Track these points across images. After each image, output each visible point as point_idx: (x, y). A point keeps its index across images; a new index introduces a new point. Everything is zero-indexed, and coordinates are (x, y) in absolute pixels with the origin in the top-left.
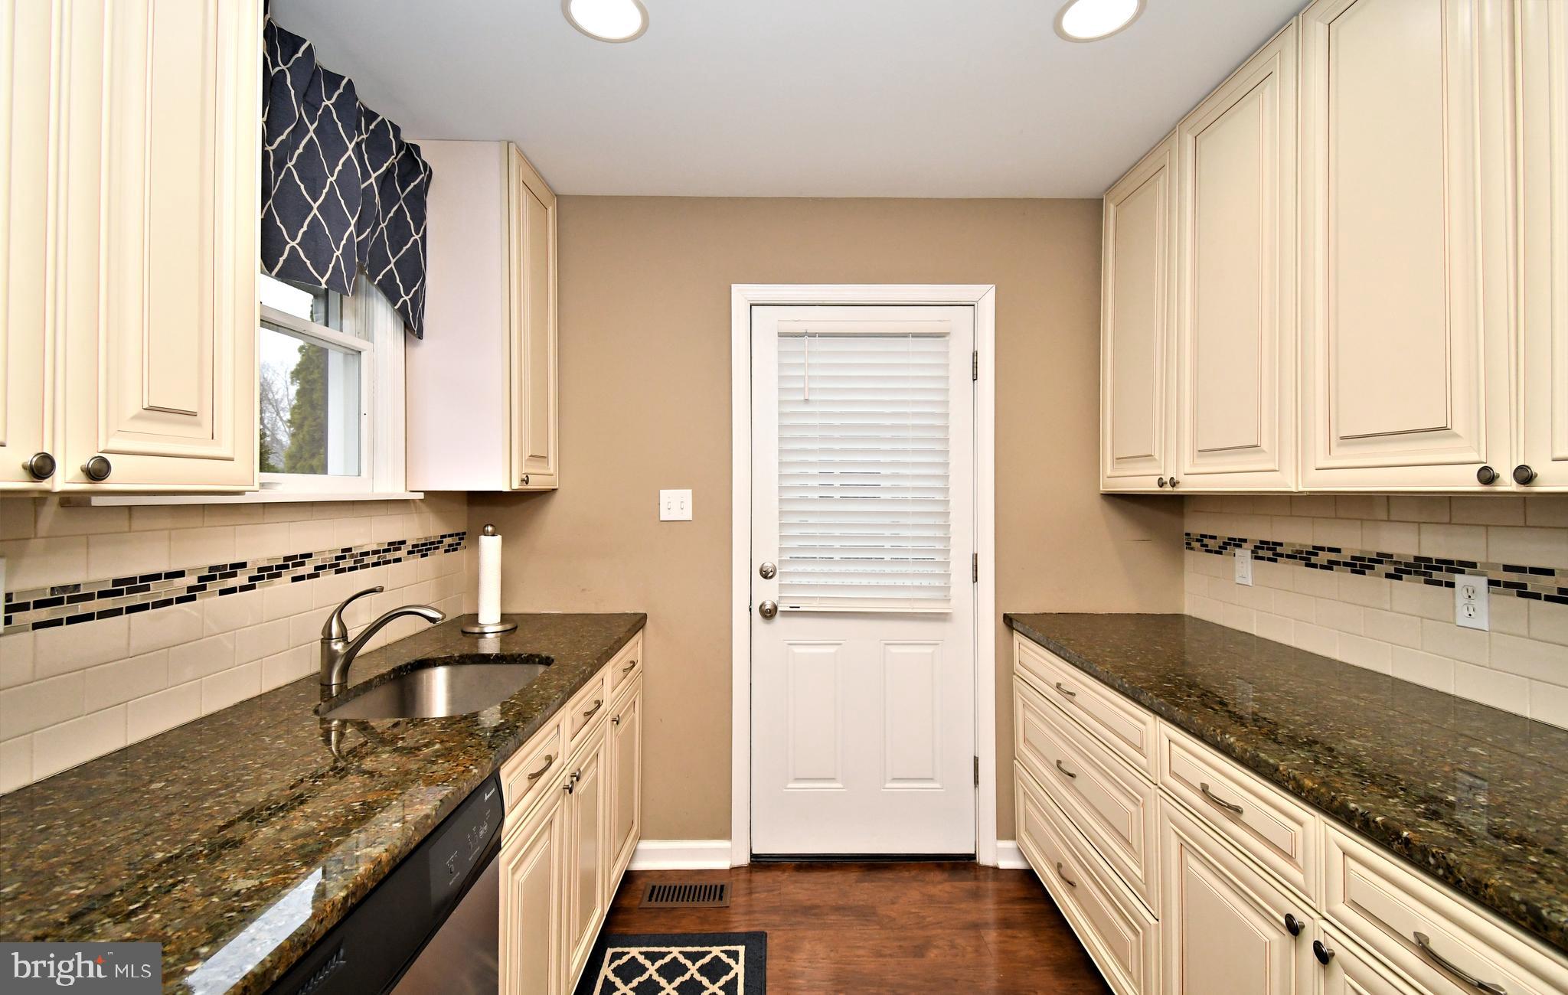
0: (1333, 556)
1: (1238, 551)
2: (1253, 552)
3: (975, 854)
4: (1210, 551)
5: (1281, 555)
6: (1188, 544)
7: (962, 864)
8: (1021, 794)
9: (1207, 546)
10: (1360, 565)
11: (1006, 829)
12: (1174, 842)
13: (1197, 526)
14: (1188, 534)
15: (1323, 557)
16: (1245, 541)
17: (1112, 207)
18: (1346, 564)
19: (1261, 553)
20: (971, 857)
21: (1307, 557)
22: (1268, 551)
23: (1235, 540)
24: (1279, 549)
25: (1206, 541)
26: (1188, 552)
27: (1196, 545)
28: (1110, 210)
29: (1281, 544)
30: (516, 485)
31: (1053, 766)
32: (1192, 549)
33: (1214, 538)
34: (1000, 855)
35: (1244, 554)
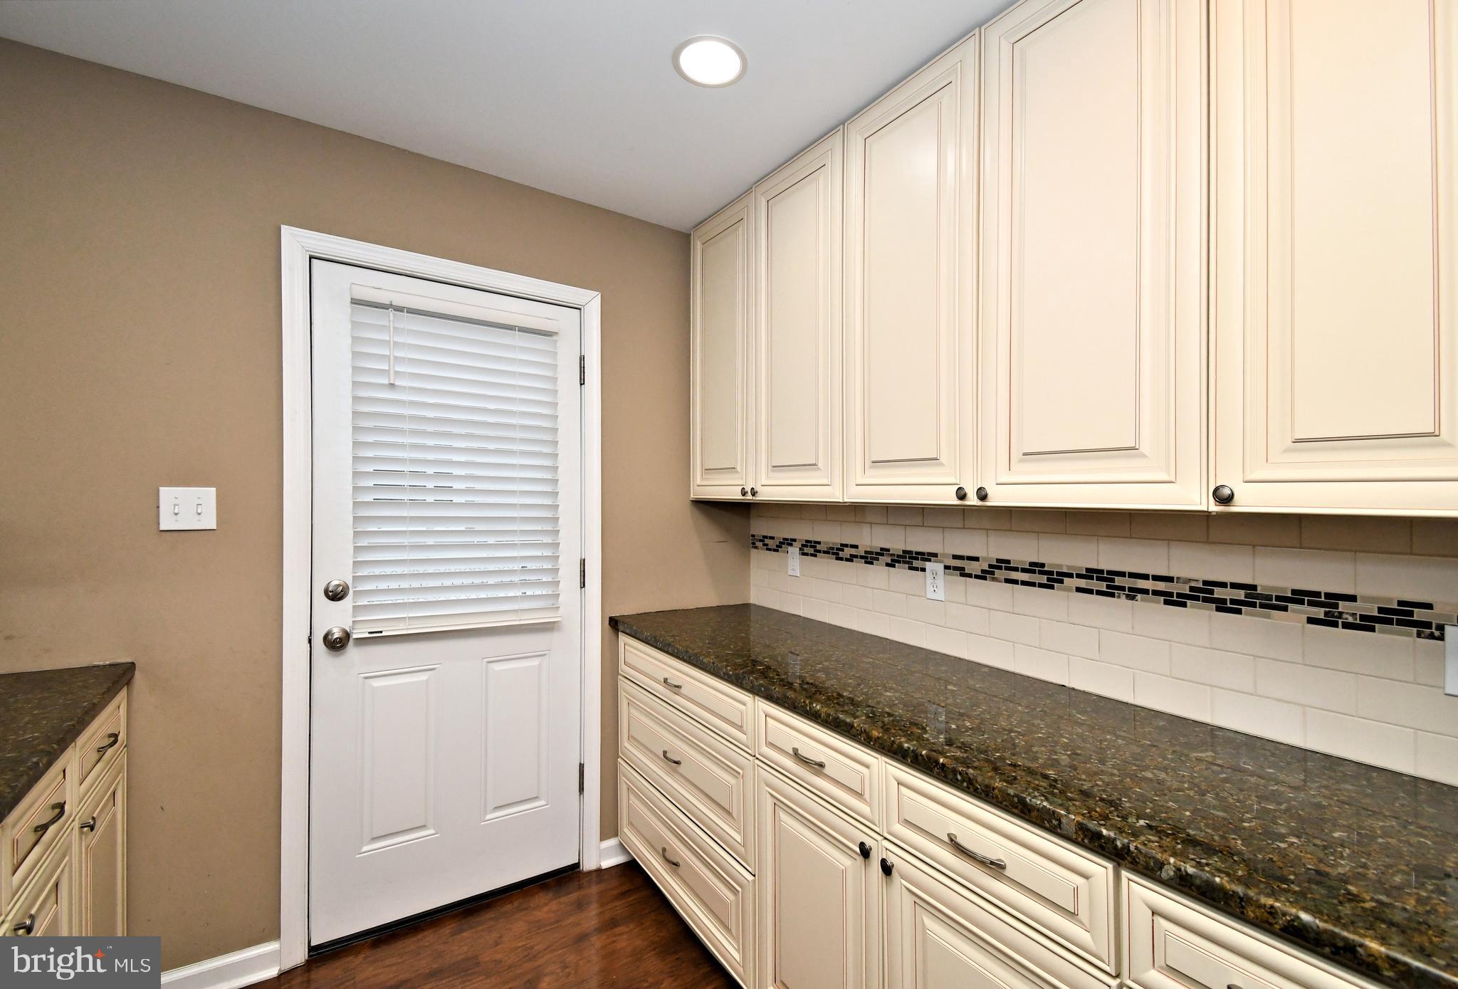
0: (853, 551)
1: (790, 549)
2: (800, 549)
3: (579, 862)
4: (770, 550)
5: (820, 551)
6: (754, 544)
7: (566, 877)
8: (625, 787)
9: (767, 545)
10: (870, 558)
11: (609, 828)
13: (760, 527)
14: (753, 536)
15: (848, 552)
16: (795, 540)
17: (700, 243)
18: (862, 557)
19: (806, 550)
20: (576, 866)
21: (836, 552)
22: (811, 549)
23: (787, 539)
24: (818, 547)
25: (767, 541)
26: (753, 551)
27: (759, 544)
28: (697, 244)
29: (819, 543)
32: (756, 548)
33: (772, 538)
34: (601, 856)
35: (794, 550)
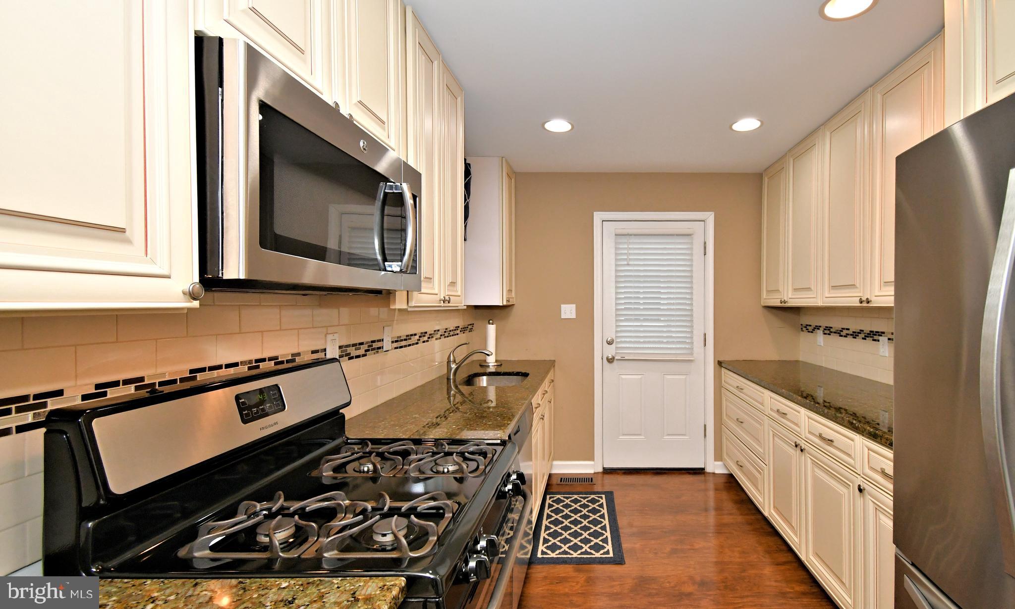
0: (847, 332)
1: (818, 331)
2: (823, 331)
3: (704, 468)
4: (809, 332)
5: (832, 332)
6: (802, 329)
7: (699, 472)
8: (724, 438)
9: (808, 329)
10: (855, 335)
11: (718, 456)
12: (771, 433)
13: (805, 320)
14: (802, 325)
15: (845, 332)
16: (820, 327)
17: (766, 179)
18: (851, 335)
19: (826, 332)
20: (703, 469)
21: (839, 333)
22: (828, 331)
23: (817, 326)
24: (831, 330)
25: (808, 327)
26: (802, 332)
27: (804, 329)
28: (766, 180)
29: (832, 328)
30: (505, 303)
31: (735, 421)
32: (803, 331)
33: (810, 326)
34: (716, 467)
35: (820, 332)
